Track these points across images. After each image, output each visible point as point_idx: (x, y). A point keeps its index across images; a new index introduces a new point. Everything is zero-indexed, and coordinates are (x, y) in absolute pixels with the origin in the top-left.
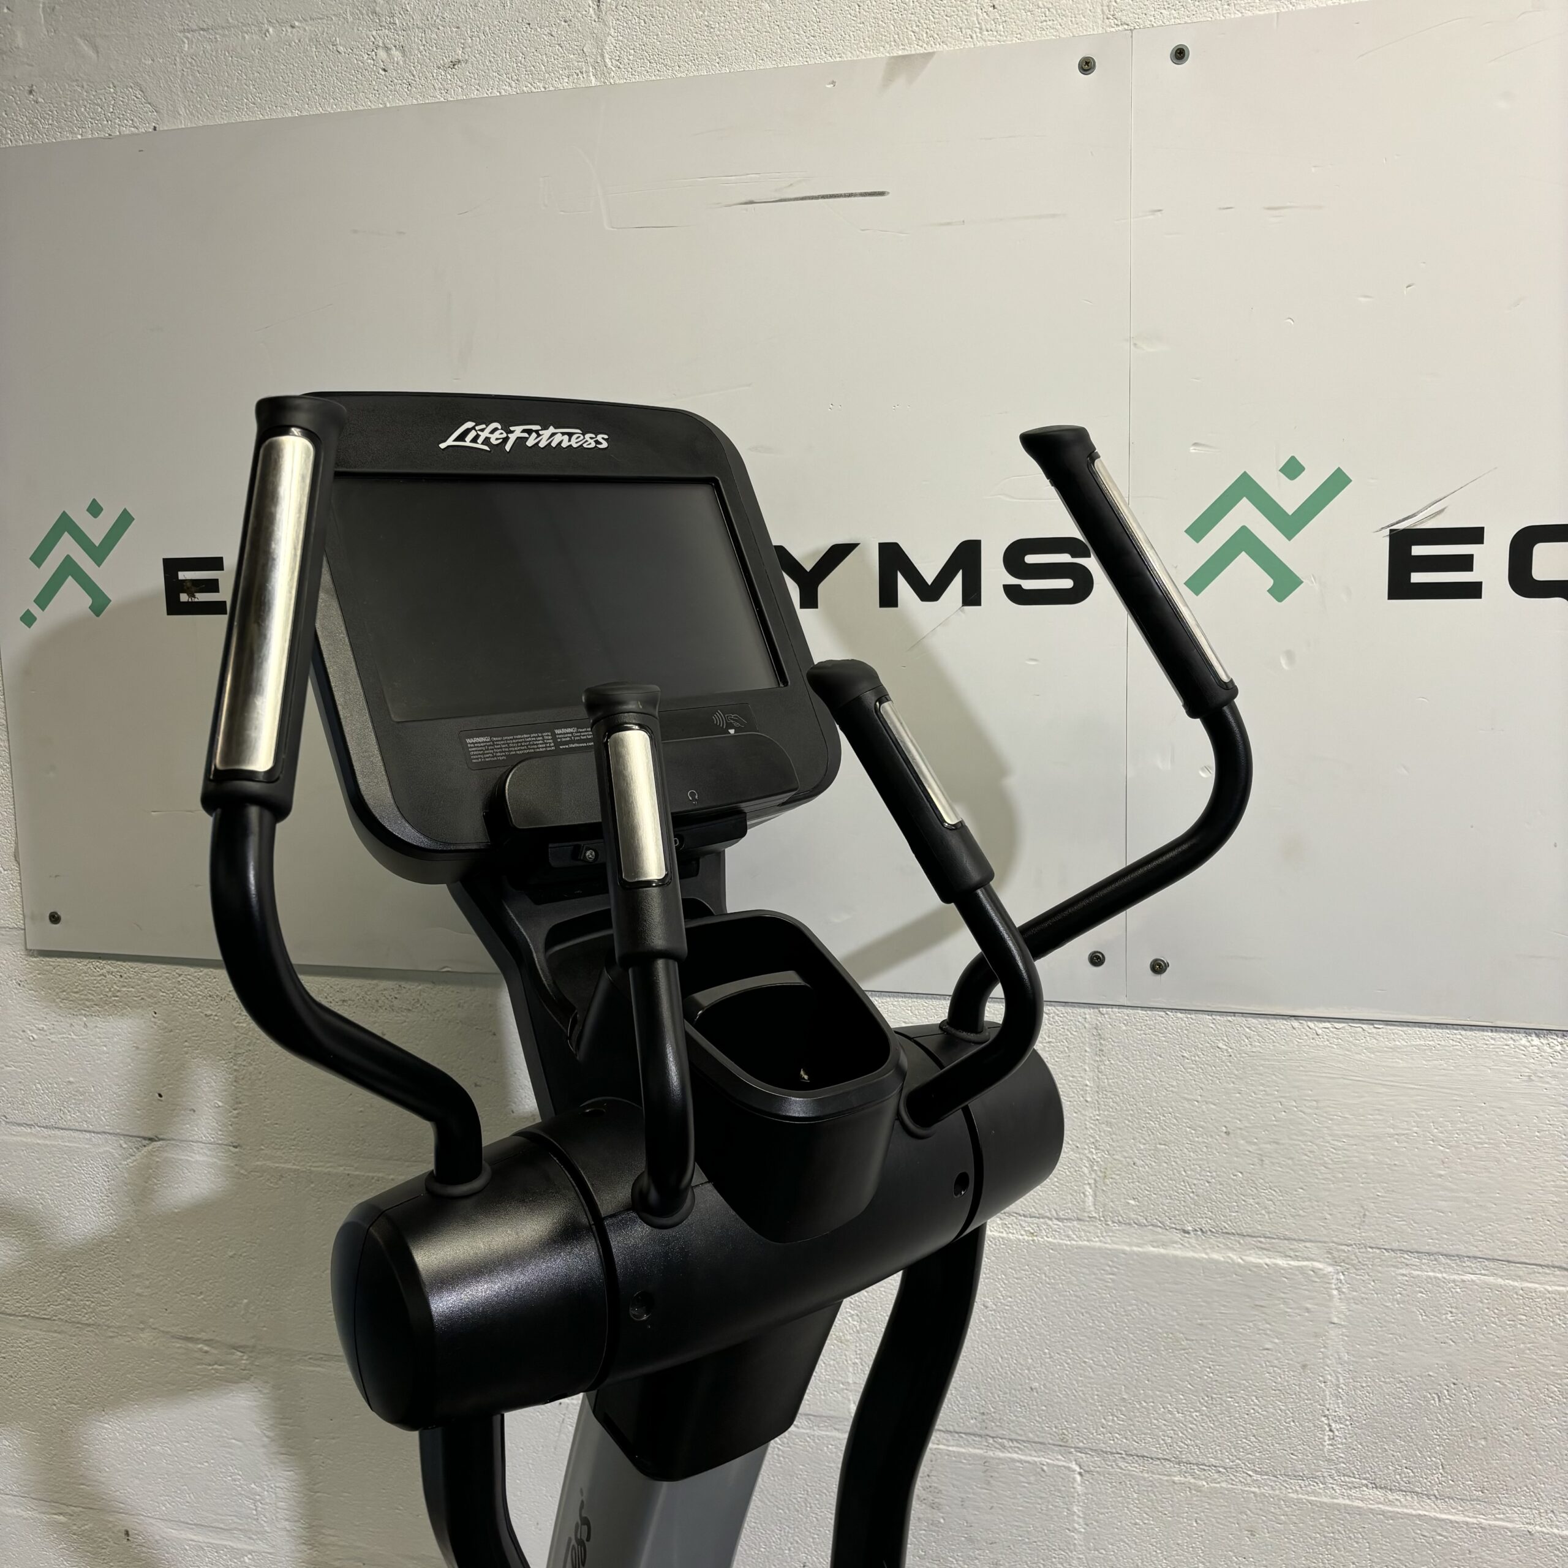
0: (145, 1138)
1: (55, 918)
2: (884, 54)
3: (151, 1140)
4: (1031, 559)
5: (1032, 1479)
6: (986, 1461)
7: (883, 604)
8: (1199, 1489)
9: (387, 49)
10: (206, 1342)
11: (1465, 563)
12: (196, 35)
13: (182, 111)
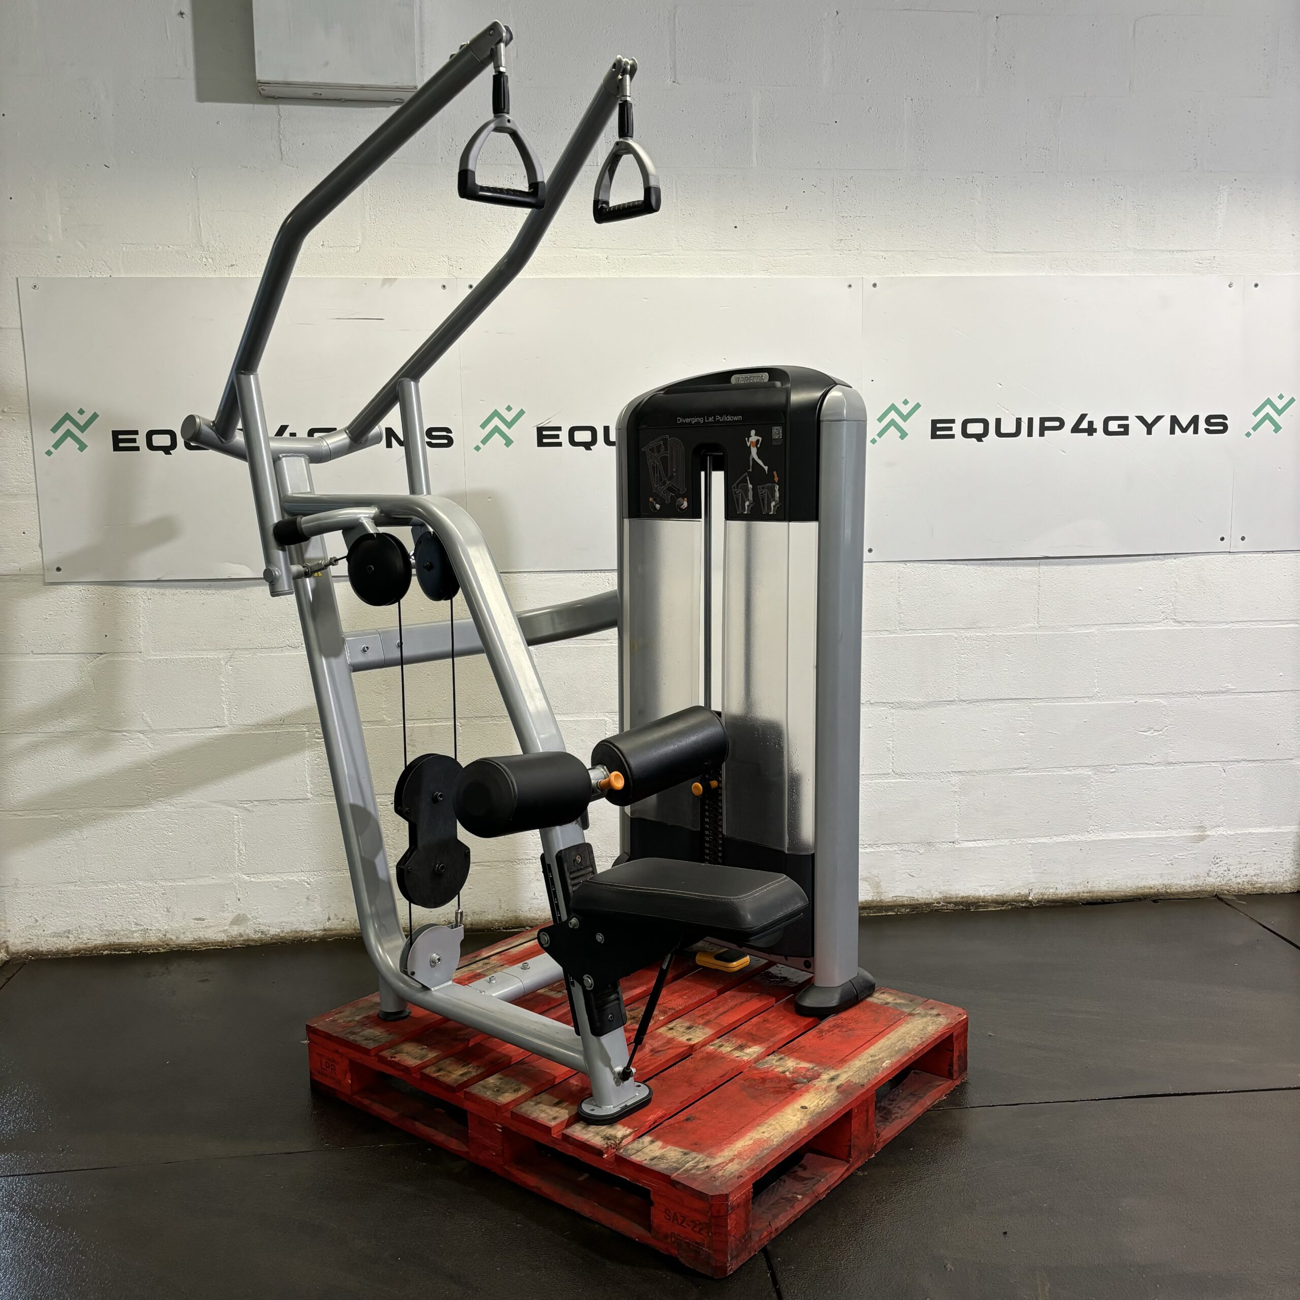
0: (98, 654)
1: (59, 569)
2: (381, 277)
3: (101, 654)
4: (434, 433)
5: (445, 731)
6: (430, 727)
7: (387, 447)
8: (497, 724)
9: (207, 258)
10: (125, 731)
11: (557, 436)
12: (129, 246)
13: (122, 270)
